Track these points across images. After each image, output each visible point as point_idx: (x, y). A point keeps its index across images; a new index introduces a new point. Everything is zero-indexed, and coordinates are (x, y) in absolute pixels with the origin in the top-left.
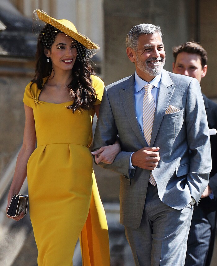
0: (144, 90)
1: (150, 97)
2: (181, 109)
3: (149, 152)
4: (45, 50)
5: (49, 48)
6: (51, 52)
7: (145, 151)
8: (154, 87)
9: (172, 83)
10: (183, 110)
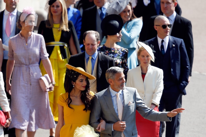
0: (116, 96)
1: (119, 98)
2: (133, 103)
3: (122, 123)
4: (72, 82)
5: (75, 81)
6: (76, 83)
7: (120, 123)
8: (120, 94)
9: (128, 91)
10: (134, 103)
